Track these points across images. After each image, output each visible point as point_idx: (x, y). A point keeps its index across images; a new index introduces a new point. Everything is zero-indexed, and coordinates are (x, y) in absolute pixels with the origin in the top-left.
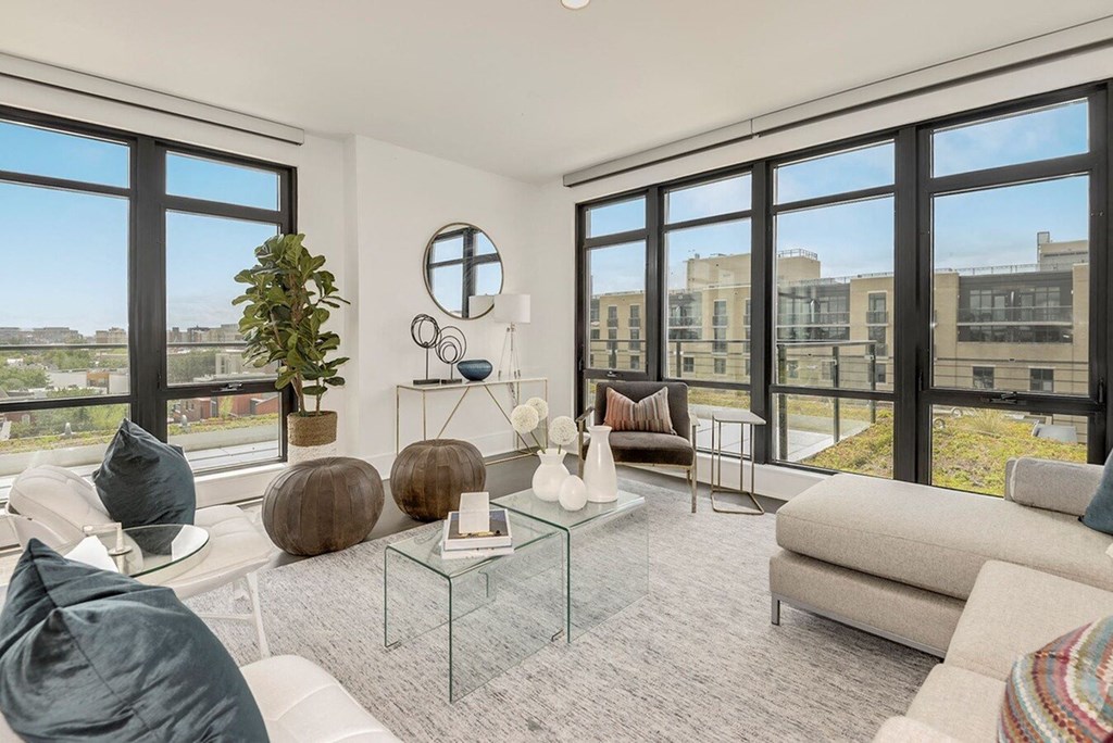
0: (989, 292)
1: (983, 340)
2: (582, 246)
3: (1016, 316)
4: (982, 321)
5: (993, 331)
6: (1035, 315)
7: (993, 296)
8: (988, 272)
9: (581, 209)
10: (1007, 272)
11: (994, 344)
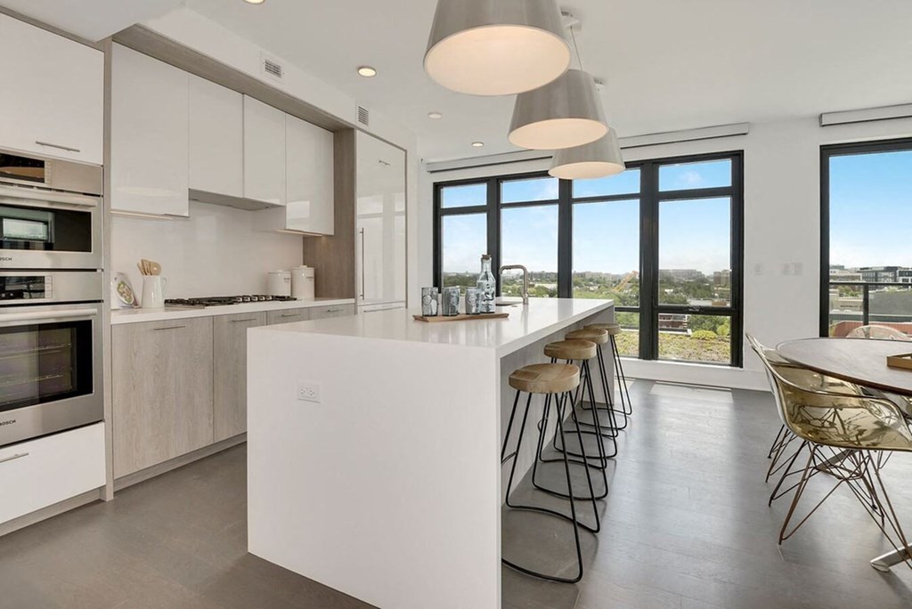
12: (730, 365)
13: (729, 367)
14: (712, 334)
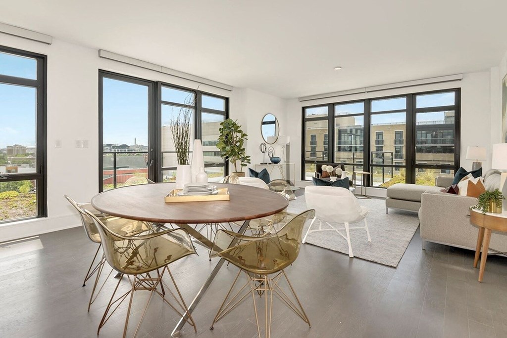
0: (425, 132)
1: (422, 152)
2: (304, 120)
3: (435, 142)
4: (422, 144)
5: (426, 149)
6: (443, 141)
7: (426, 133)
8: (425, 124)
9: (304, 109)
10: (432, 124)
11: (427, 154)
12: (37, 217)
13: (37, 219)
14: (15, 193)
